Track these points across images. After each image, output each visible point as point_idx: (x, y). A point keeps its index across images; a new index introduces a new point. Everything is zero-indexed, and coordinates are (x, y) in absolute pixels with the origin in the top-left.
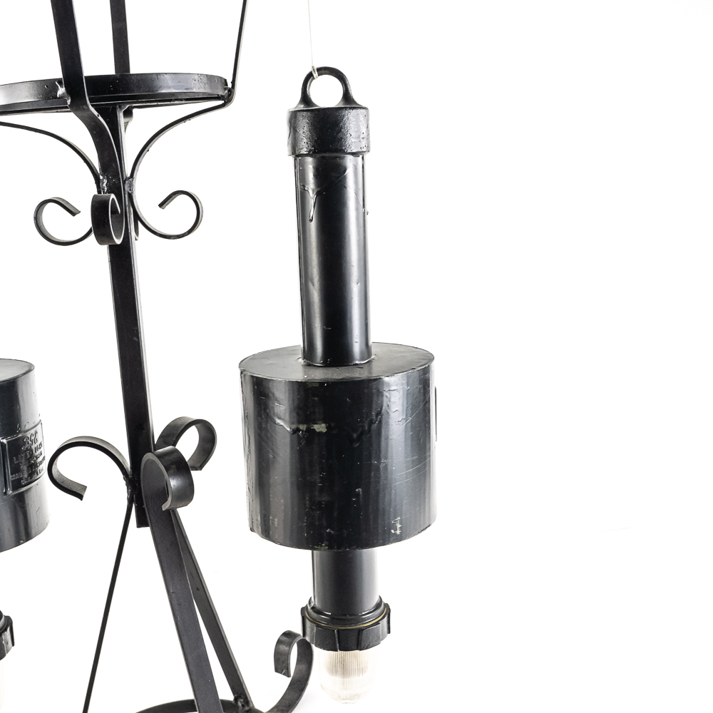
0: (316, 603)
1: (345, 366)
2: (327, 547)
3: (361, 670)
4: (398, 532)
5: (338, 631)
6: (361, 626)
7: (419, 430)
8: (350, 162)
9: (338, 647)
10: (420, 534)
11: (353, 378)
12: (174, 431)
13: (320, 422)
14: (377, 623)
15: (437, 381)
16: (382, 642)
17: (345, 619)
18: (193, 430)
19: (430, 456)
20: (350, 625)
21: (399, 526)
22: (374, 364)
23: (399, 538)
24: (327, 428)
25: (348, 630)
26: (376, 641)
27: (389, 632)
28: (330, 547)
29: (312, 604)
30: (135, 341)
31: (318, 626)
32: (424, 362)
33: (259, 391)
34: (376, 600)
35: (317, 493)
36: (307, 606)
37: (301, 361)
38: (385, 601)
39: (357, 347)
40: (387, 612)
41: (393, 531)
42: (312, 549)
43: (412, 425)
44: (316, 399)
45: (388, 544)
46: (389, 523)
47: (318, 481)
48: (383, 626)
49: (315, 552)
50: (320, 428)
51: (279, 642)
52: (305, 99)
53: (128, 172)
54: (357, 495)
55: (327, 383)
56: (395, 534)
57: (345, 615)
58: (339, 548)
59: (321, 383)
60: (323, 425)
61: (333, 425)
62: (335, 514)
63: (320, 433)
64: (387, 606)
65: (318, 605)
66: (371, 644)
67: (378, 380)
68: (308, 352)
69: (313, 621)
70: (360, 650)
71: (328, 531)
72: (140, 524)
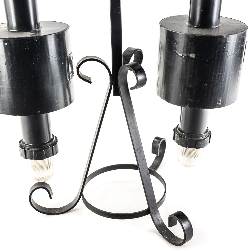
0: (181, 127)
1: (207, 28)
2: (189, 107)
3: (196, 156)
4: (220, 104)
5: (188, 140)
6: (198, 139)
7: (236, 61)
9: (187, 146)
10: (229, 105)
11: (210, 35)
12: (131, 52)
13: (193, 53)
14: (205, 139)
16: (206, 146)
17: (192, 135)
19: (239, 72)
20: (194, 138)
21: (220, 101)
22: (220, 28)
23: (220, 106)
24: (195, 56)
25: (192, 140)
26: (204, 146)
27: (209, 143)
28: (190, 107)
29: (179, 127)
30: (118, 13)
31: (180, 137)
32: (243, 29)
34: (206, 129)
35: (187, 83)
36: (176, 127)
37: (187, 23)
38: (210, 129)
40: (210, 134)
41: (218, 103)
42: (182, 106)
43: (233, 58)
44: (192, 43)
45: (215, 108)
46: (217, 100)
47: (188, 78)
48: (207, 140)
49: (183, 107)
50: (192, 56)
54: (205, 86)
55: (198, 36)
56: (219, 104)
57: (192, 134)
58: (193, 107)
59: (196, 37)
60: (194, 55)
61: (198, 55)
62: (194, 93)
63: (192, 58)
64: (210, 132)
66: (201, 147)
67: (221, 37)
68: (192, 21)
69: (179, 134)
70: (197, 148)
71: (190, 100)
72: (115, 94)
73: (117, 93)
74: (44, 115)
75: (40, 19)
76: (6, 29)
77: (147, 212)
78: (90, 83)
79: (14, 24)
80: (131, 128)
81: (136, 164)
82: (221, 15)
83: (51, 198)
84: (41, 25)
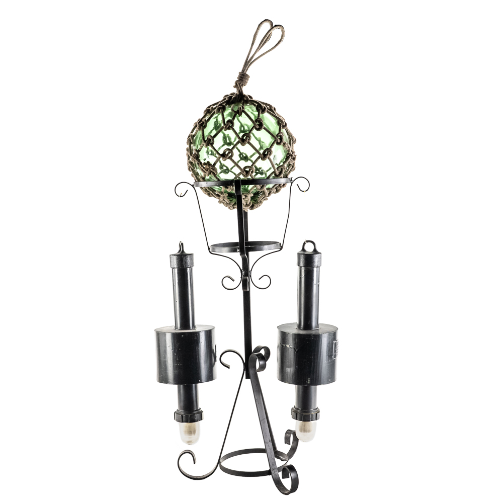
8: (315, 269)
12: (258, 349)
15: (339, 337)
18: (263, 350)
33: (284, 336)
39: (314, 324)
42: (296, 384)
51: (286, 433)
52: (303, 250)
53: (250, 270)
65: (296, 406)
68: (299, 326)
72: (247, 378)
73: (248, 377)
74: (194, 385)
75: (196, 324)
76: (174, 328)
77: (268, 473)
78: (229, 368)
79: (179, 326)
80: (257, 403)
81: (265, 448)
82: (319, 323)
83: (194, 463)
84: (196, 327)
